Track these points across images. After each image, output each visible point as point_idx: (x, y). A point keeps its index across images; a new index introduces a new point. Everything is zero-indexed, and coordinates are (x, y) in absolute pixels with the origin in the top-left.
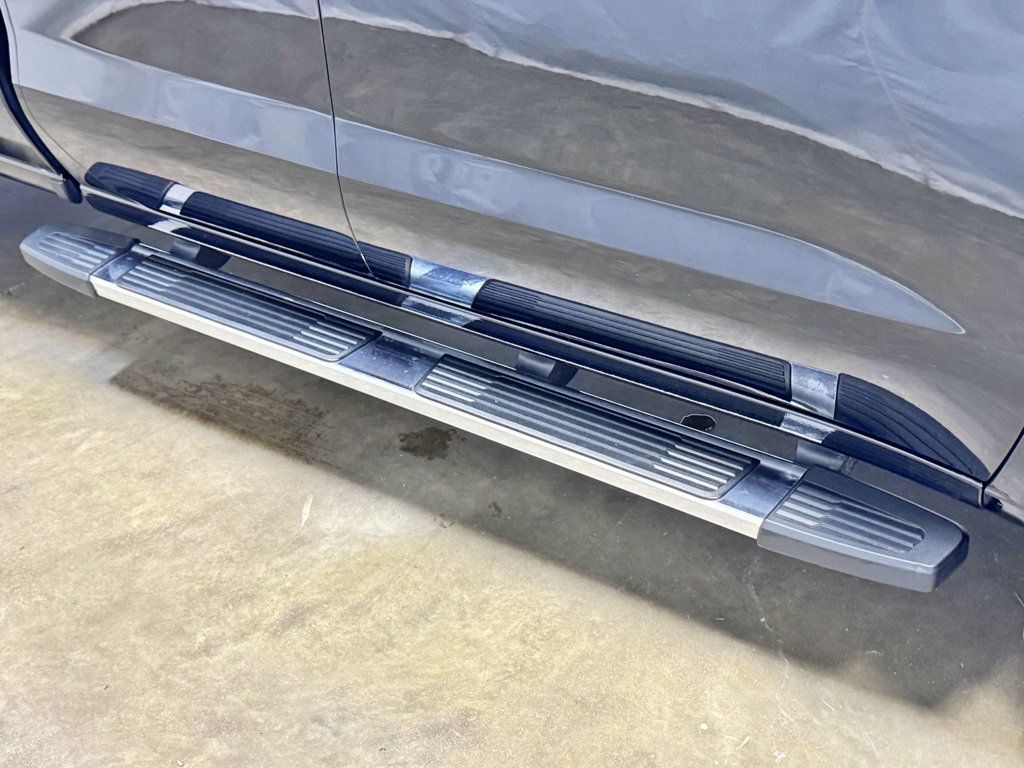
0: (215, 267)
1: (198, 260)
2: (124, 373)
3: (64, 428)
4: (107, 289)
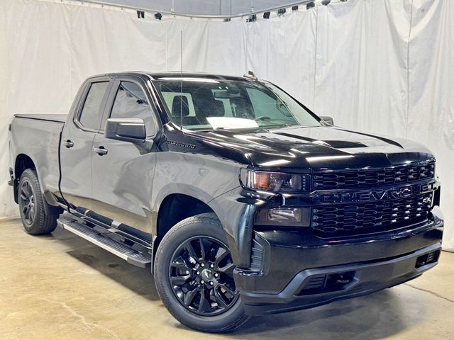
1: (86, 224)
2: (70, 251)
4: (66, 226)
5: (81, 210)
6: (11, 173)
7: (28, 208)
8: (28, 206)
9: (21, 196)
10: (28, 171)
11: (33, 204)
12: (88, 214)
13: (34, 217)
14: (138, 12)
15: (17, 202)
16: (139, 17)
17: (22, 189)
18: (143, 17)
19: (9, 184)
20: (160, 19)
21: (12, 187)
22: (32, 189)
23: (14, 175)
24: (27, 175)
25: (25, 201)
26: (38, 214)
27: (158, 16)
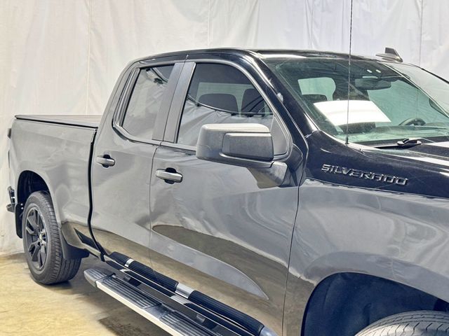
0: (136, 286)
1: (129, 282)
2: (104, 319)
3: (78, 329)
4: (100, 286)
5: (122, 259)
6: (12, 194)
7: (37, 246)
8: (35, 243)
9: (27, 228)
10: (37, 195)
11: (44, 242)
12: (131, 266)
13: (46, 260)
15: (20, 234)
17: (27, 218)
19: (9, 210)
21: (13, 215)
22: (44, 221)
23: (15, 197)
24: (35, 201)
25: (32, 235)
26: (53, 257)
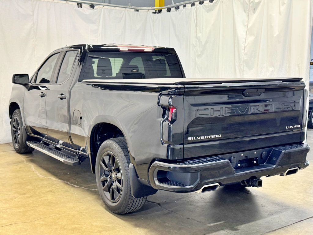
14: (78, 4)
16: (78, 7)
18: (81, 7)
20: (93, 8)
27: (92, 6)
